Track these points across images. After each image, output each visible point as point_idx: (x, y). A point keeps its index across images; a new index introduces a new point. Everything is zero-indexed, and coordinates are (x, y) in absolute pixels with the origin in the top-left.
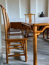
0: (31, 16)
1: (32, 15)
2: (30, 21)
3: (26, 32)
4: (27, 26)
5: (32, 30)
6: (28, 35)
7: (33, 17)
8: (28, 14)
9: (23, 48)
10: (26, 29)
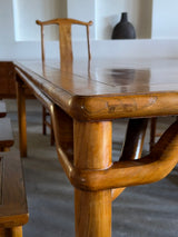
0: (69, 32)
5: (68, 146)
8: (56, 22)
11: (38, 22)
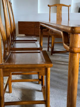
0: (61, 9)
1: (63, 7)
2: (59, 19)
3: (49, 43)
4: (52, 31)
6: (53, 49)
7: (64, 10)
8: (55, 5)
9: (41, 82)
10: (49, 37)
11: (48, 6)
